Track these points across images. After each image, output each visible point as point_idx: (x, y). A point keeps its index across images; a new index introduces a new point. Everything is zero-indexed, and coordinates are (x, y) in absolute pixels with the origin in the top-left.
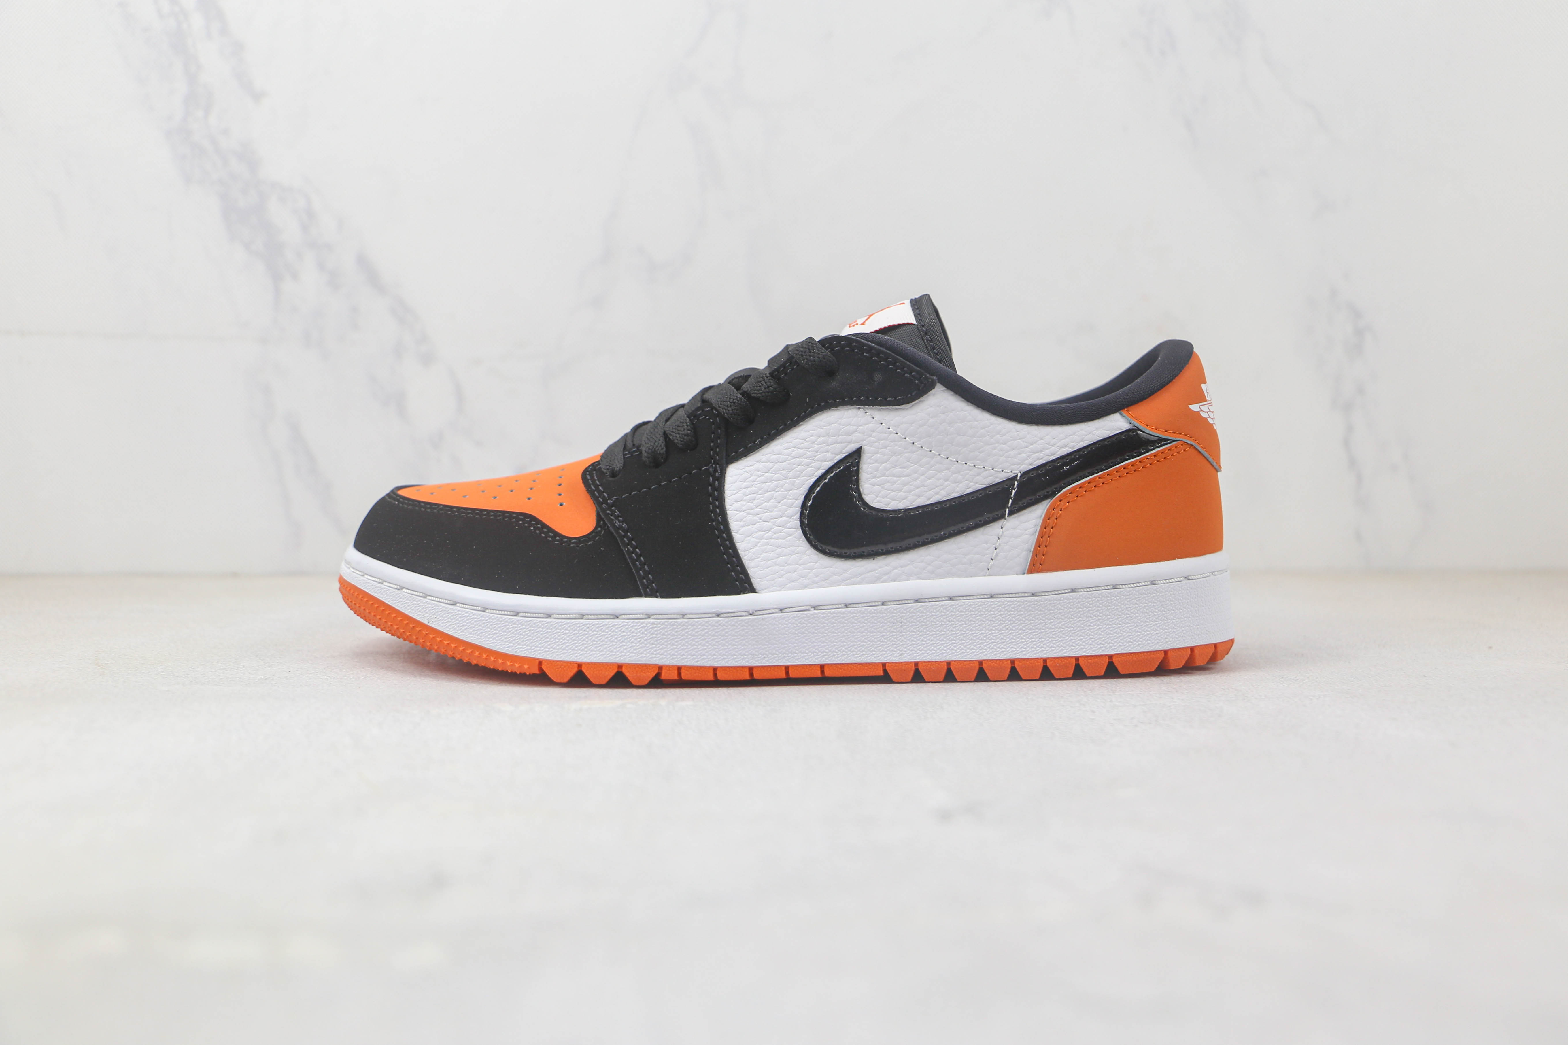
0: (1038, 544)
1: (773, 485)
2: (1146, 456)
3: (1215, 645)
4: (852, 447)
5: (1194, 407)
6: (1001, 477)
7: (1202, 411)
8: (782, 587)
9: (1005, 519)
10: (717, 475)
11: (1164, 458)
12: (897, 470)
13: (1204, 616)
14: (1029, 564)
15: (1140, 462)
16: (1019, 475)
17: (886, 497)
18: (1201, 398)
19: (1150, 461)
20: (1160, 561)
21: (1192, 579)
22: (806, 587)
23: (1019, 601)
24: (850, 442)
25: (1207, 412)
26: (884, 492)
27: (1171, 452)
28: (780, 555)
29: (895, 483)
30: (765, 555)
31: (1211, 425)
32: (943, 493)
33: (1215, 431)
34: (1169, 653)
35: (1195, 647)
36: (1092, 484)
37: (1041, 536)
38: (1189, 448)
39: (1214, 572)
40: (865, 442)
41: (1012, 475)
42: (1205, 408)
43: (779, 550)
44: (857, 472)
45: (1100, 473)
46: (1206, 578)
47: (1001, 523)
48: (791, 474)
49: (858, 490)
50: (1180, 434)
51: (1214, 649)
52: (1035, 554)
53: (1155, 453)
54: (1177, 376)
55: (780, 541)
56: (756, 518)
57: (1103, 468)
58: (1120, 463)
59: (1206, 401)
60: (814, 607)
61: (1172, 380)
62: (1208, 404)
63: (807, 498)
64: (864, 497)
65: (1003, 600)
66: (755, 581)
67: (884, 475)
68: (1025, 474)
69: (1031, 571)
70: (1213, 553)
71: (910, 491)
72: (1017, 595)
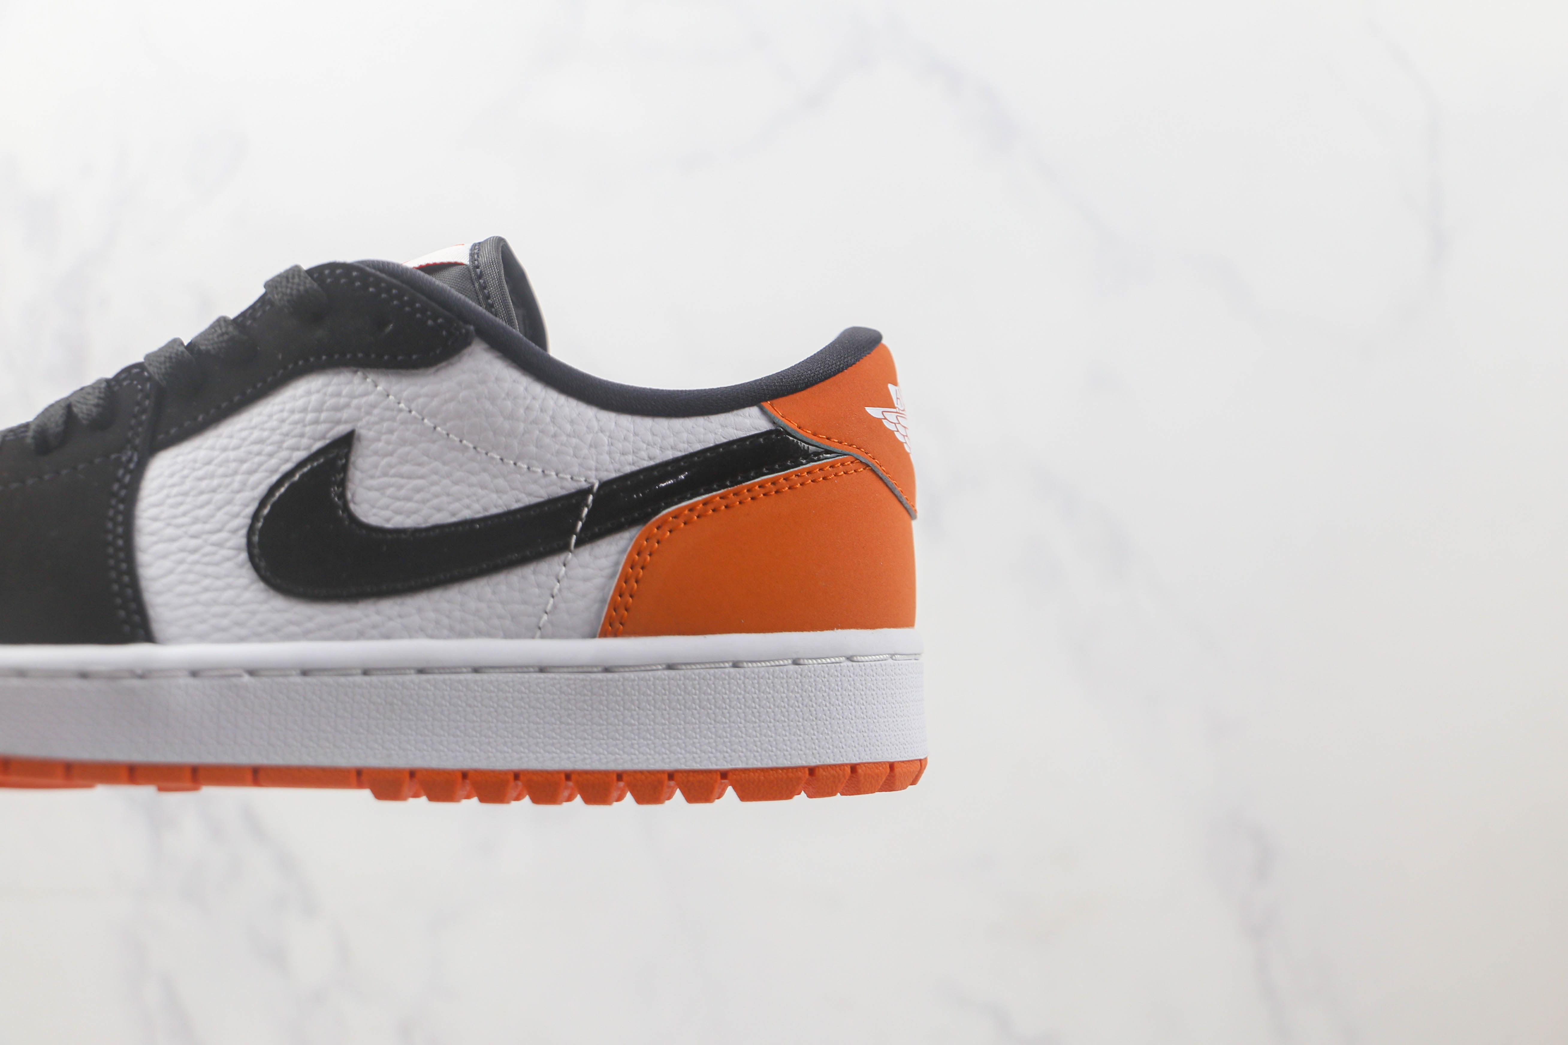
0: (619, 592)
1: (216, 482)
2: (795, 471)
3: (892, 766)
4: (341, 429)
5: (874, 412)
6: (570, 487)
7: (885, 419)
8: (201, 638)
9: (571, 551)
10: (132, 466)
11: (823, 479)
12: (406, 468)
13: (875, 718)
14: (602, 621)
15: (784, 479)
16: (596, 486)
17: (386, 507)
18: (887, 402)
19: (801, 480)
20: (809, 631)
21: (858, 662)
22: (242, 639)
23: (583, 680)
24: (338, 422)
25: (895, 424)
26: (384, 501)
27: (835, 470)
28: (206, 589)
29: (400, 487)
30: (182, 588)
31: (901, 444)
32: (477, 507)
33: (907, 455)
34: (817, 771)
35: (859, 764)
36: (710, 507)
37: (625, 578)
38: (864, 469)
39: (894, 655)
40: (359, 424)
41: (584, 485)
42: (891, 417)
43: (207, 582)
44: (345, 469)
45: (722, 491)
46: (880, 662)
47: (562, 557)
48: (245, 467)
49: (342, 496)
50: (850, 446)
51: (888, 770)
52: (614, 606)
53: (808, 467)
54: (851, 366)
55: (210, 570)
56: (179, 532)
57: (728, 483)
58: (754, 478)
59: (895, 408)
60: (252, 673)
61: (843, 370)
62: (897, 413)
63: (262, 504)
64: (352, 506)
65: (557, 676)
66: (157, 627)
67: (385, 474)
68: (604, 485)
69: (604, 634)
70: (894, 627)
71: (424, 502)
72: (580, 670)
